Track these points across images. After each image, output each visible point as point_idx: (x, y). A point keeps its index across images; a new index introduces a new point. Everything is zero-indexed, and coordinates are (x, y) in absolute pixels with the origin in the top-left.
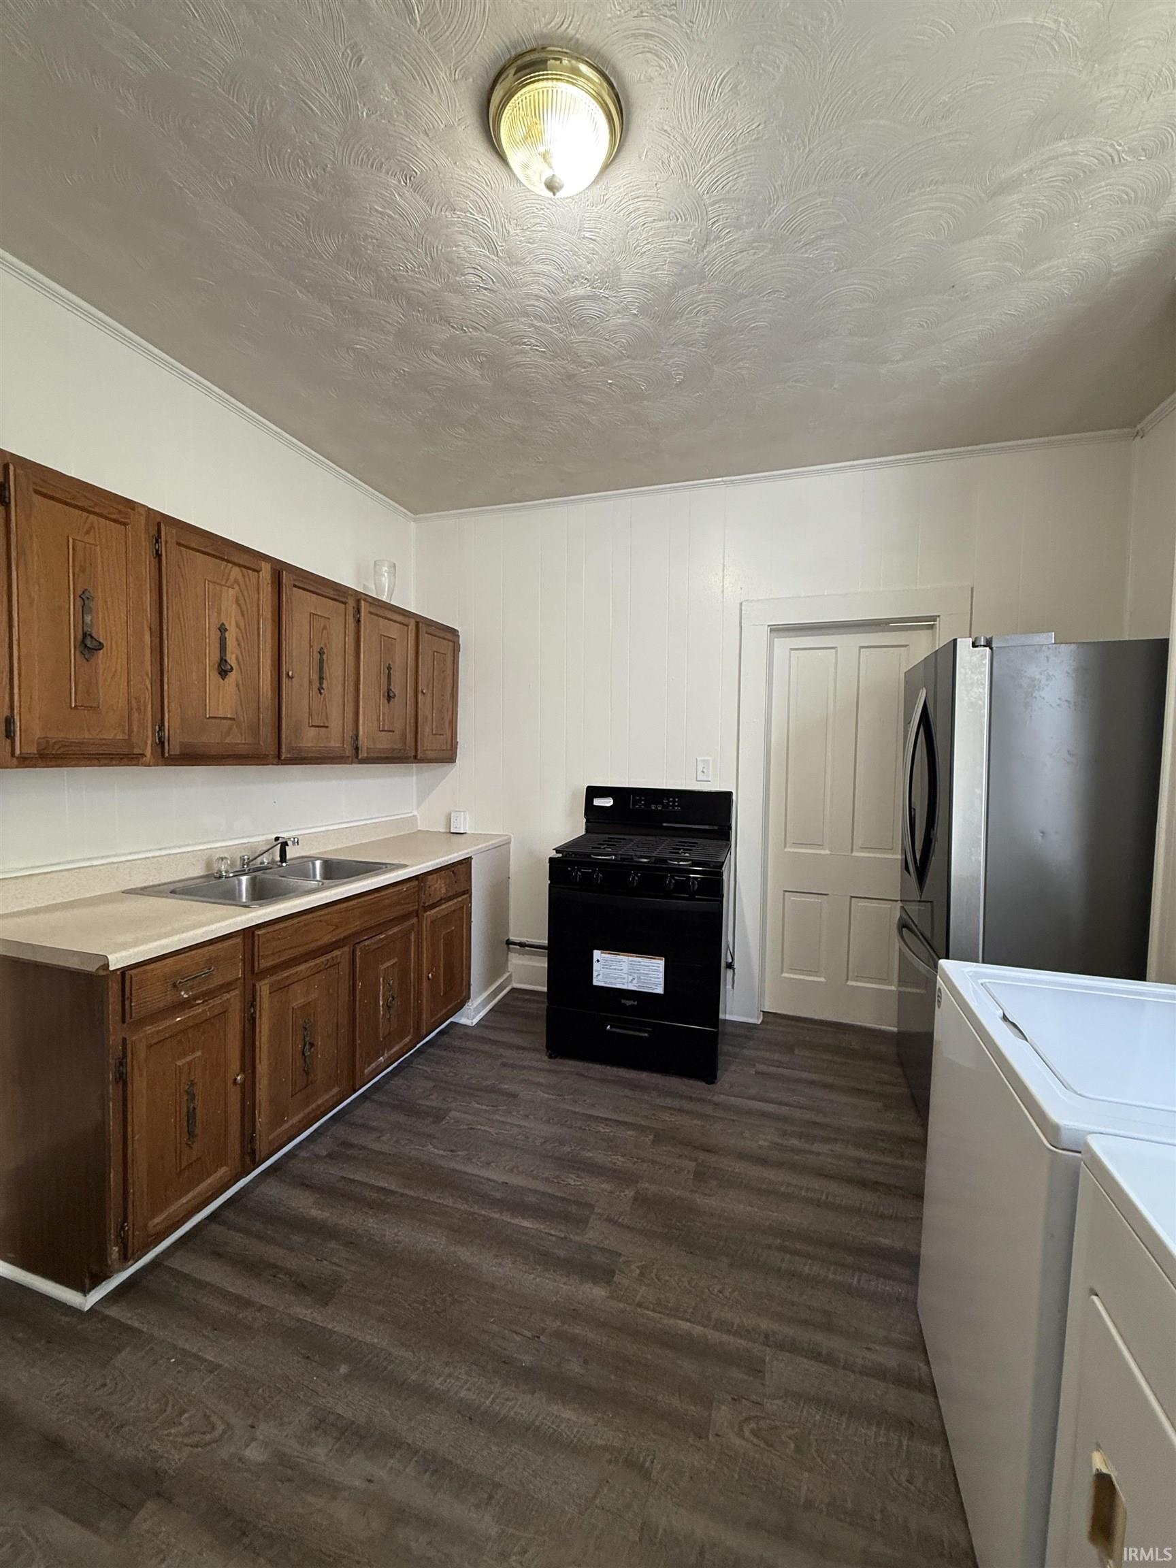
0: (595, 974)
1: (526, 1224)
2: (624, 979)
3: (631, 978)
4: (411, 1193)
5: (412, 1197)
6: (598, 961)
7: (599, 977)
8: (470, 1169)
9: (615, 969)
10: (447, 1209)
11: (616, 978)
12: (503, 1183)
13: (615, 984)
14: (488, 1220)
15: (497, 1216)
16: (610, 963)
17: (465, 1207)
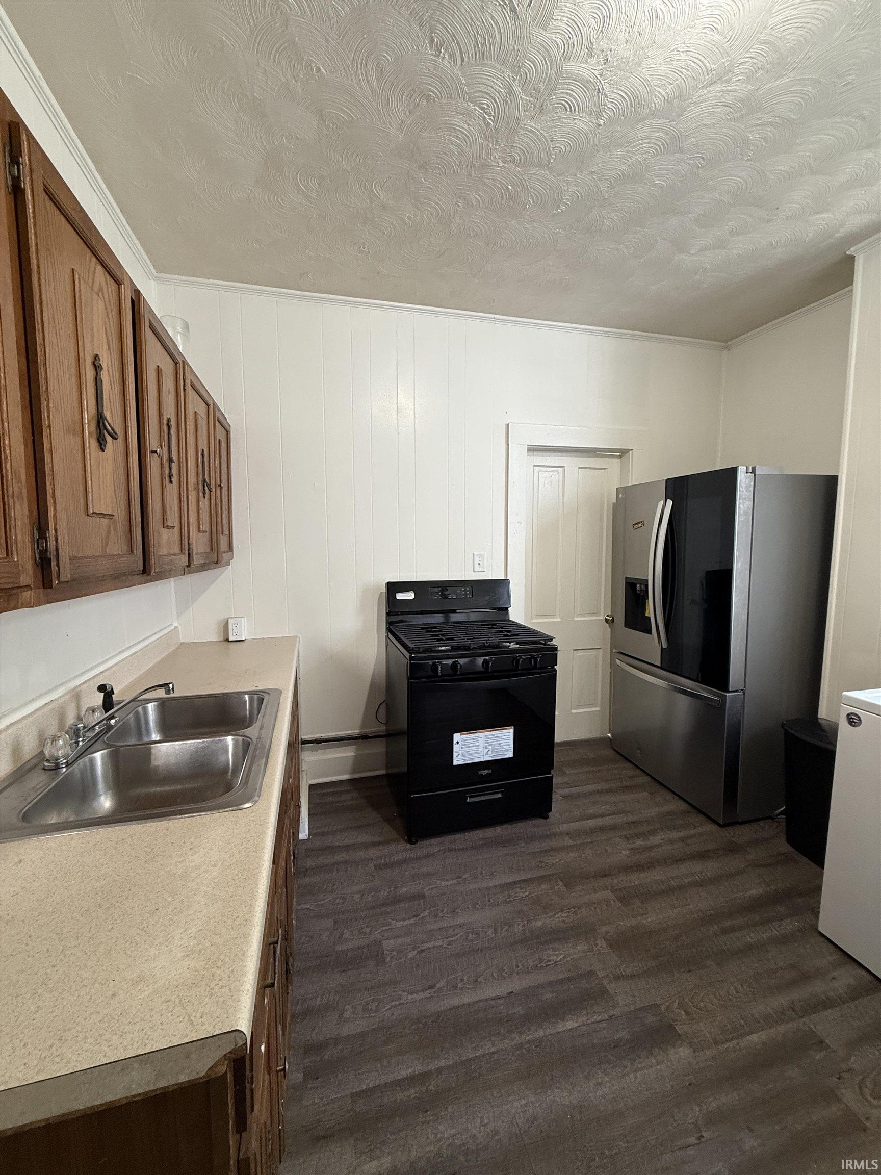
0: (455, 755)
1: (571, 1024)
2: (481, 753)
3: (487, 750)
4: (442, 1063)
5: (448, 1067)
6: (458, 743)
7: (459, 757)
8: (467, 998)
9: (473, 746)
10: (495, 1057)
11: (473, 754)
12: (508, 994)
13: (473, 759)
14: (539, 1043)
15: (541, 1033)
16: (467, 742)
17: (507, 1044)
